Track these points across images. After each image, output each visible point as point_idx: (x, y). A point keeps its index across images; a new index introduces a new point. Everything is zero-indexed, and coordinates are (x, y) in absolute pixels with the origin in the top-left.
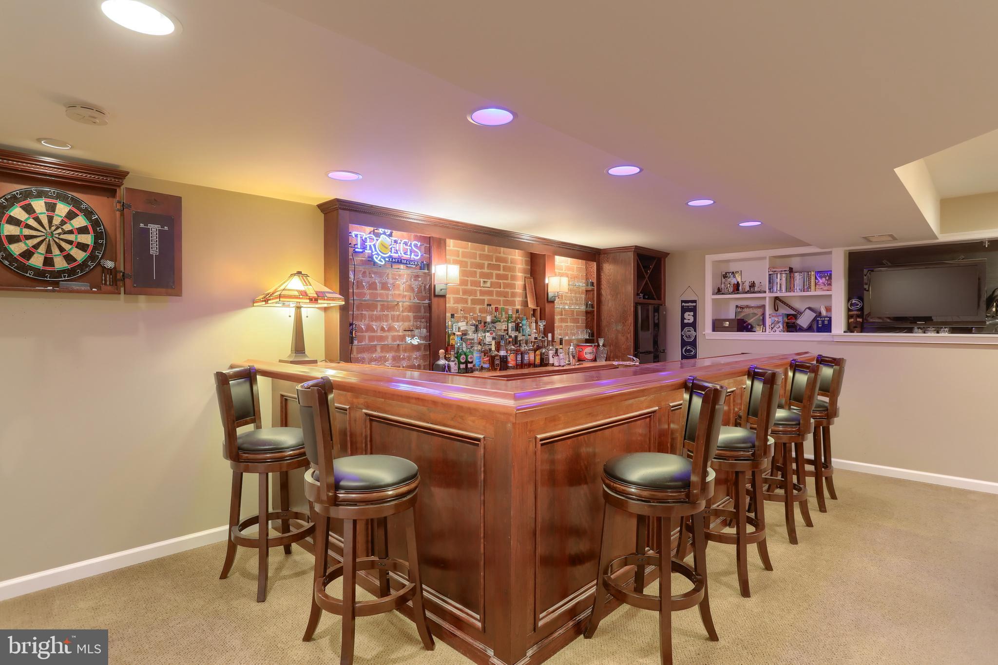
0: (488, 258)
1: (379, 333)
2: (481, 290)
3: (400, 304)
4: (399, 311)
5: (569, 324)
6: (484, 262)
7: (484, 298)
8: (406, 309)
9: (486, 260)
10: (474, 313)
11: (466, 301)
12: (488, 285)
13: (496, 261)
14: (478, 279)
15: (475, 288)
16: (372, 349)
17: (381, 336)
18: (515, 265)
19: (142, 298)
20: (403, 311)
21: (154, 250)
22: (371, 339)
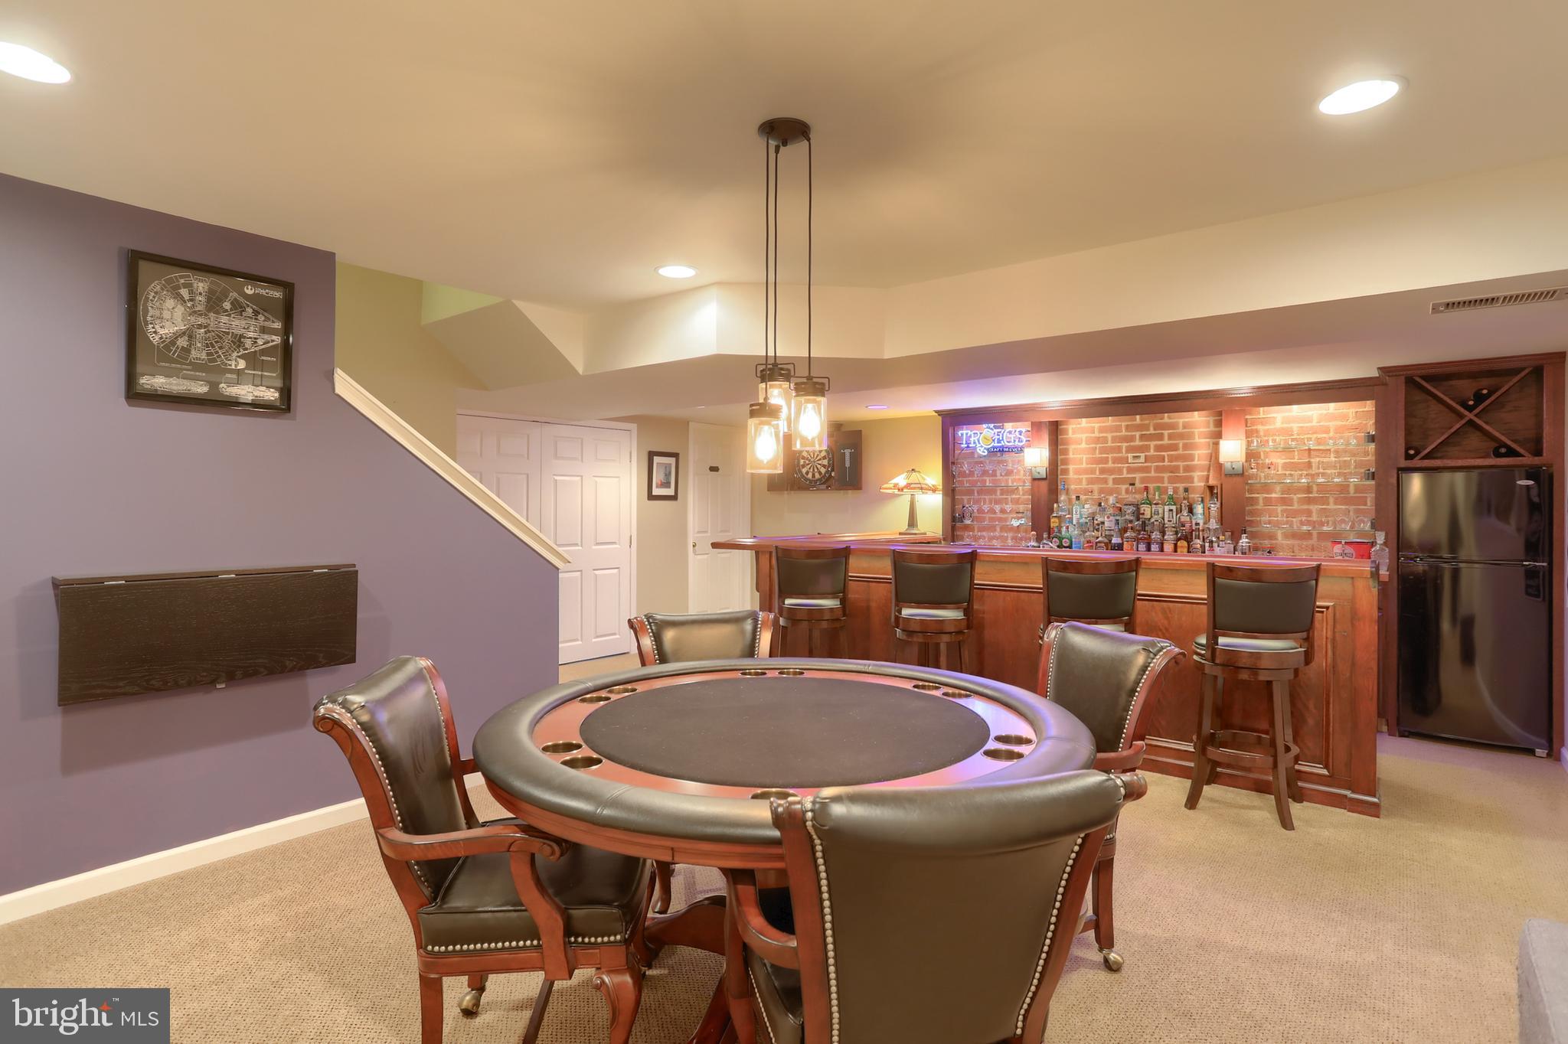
0: (1139, 428)
1: (999, 515)
2: (1128, 467)
3: (1020, 488)
4: (1019, 494)
5: (1332, 506)
6: (1134, 433)
7: (1134, 476)
8: (1027, 492)
9: (1138, 431)
10: (1119, 493)
11: (1105, 481)
12: (1142, 459)
13: (1155, 430)
14: (1124, 454)
15: (1120, 465)
16: (992, 528)
17: (1001, 518)
18: (1192, 430)
19: (850, 491)
20: (1023, 495)
21: (848, 464)
22: (992, 519)
